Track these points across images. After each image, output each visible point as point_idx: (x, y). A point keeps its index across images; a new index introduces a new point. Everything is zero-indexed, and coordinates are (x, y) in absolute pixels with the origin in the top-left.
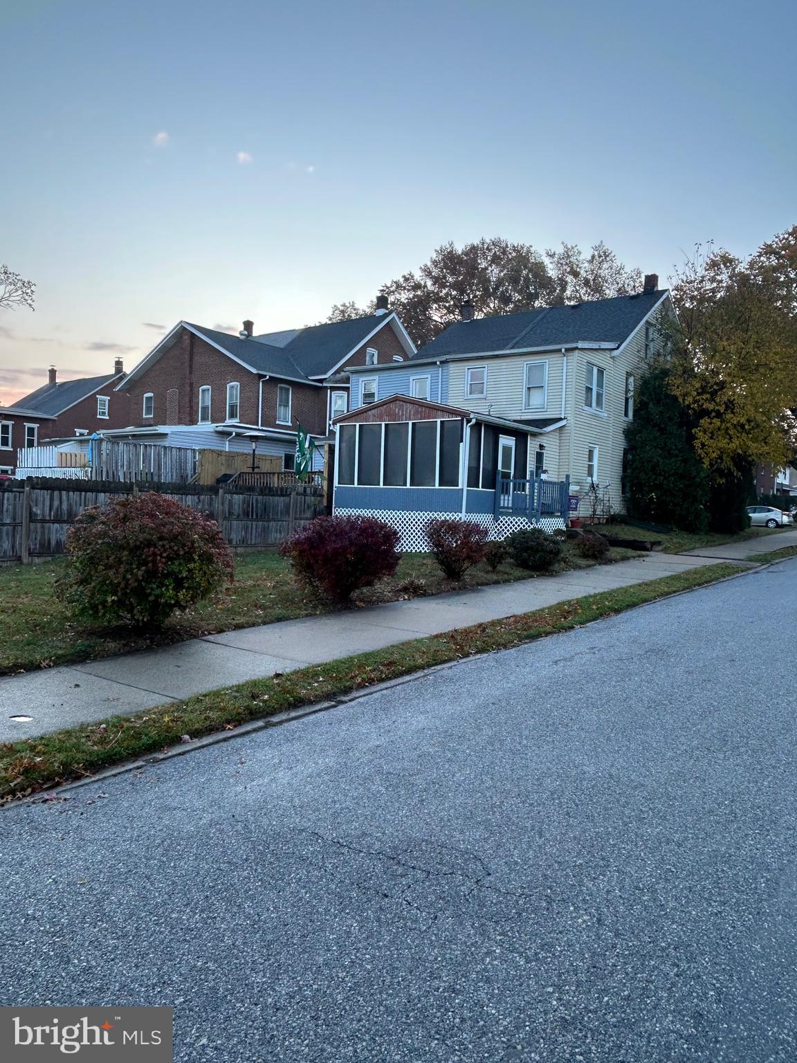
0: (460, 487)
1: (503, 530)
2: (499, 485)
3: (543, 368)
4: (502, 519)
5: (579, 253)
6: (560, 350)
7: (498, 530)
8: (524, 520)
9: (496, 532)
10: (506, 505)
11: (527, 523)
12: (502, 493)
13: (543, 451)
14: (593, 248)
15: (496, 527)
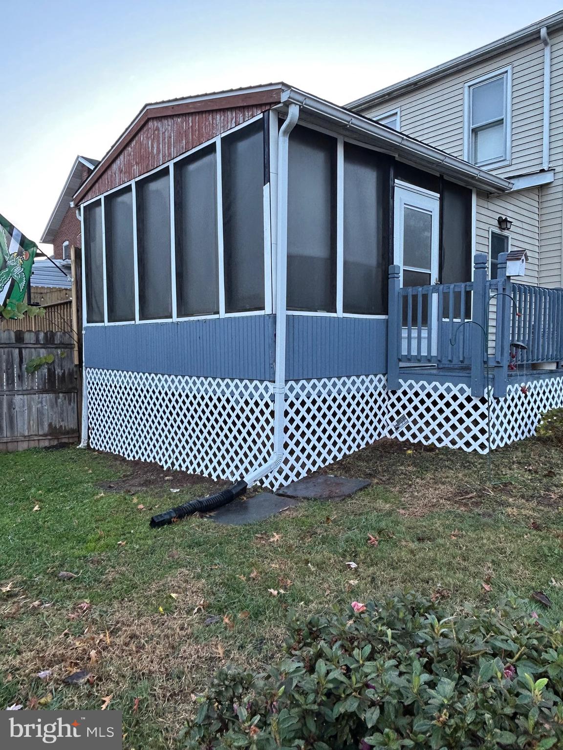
0: (268, 310)
1: (409, 414)
2: (395, 305)
3: (503, 83)
4: (405, 387)
6: (537, 35)
7: (398, 413)
8: (462, 391)
9: (392, 419)
10: (414, 353)
11: (469, 399)
12: (405, 323)
13: (506, 233)
15: (393, 405)
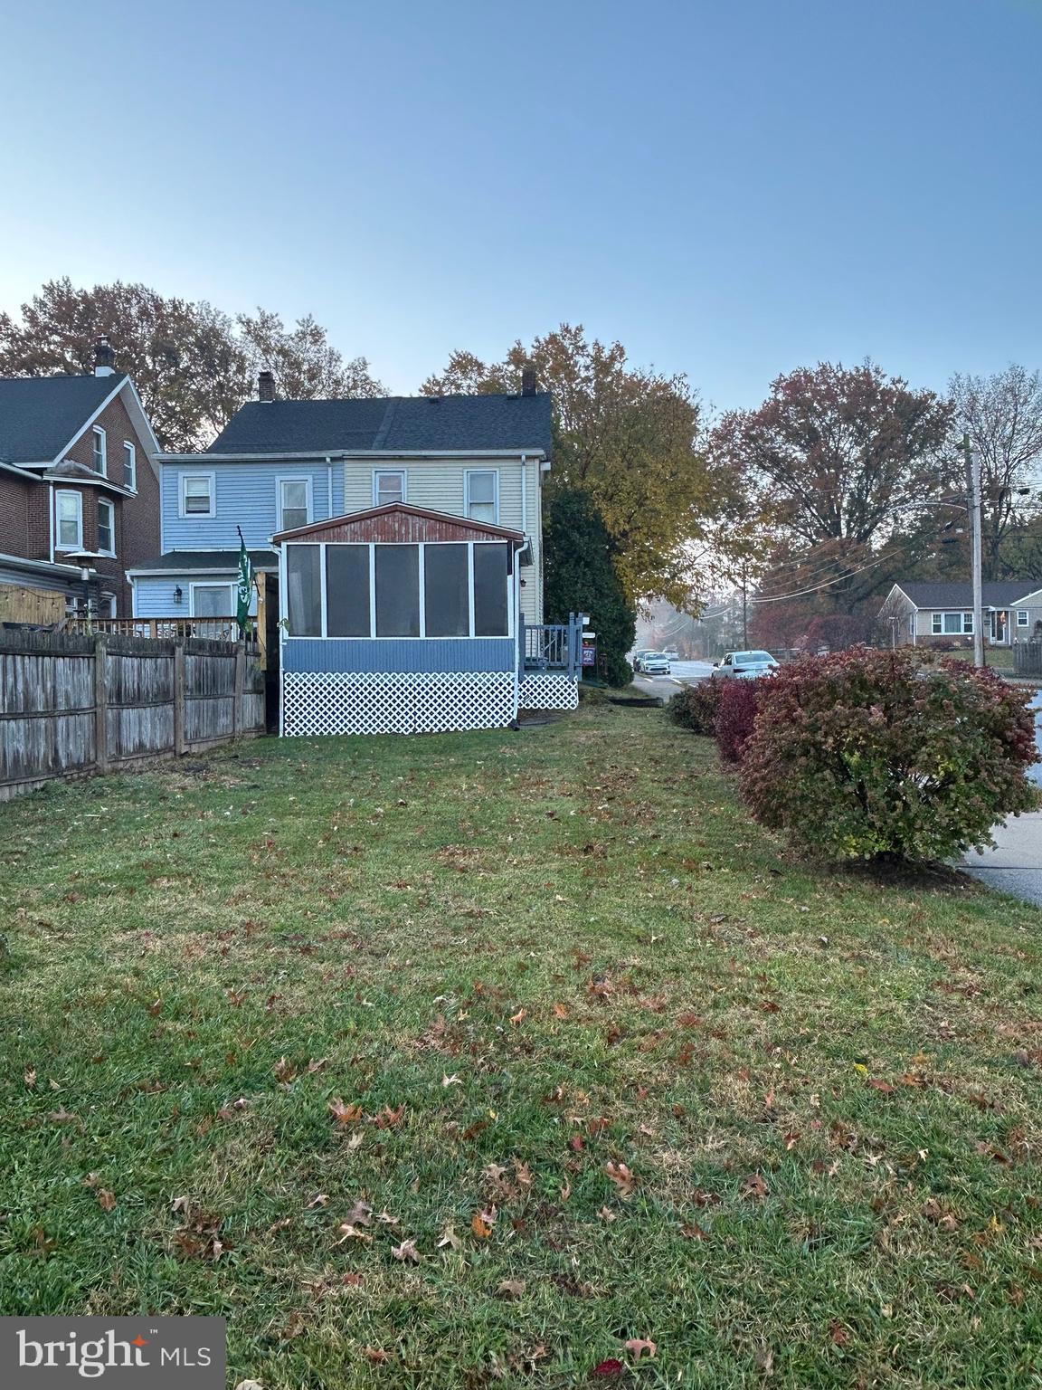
0: (511, 637)
3: (492, 478)
4: (528, 679)
5: (281, 325)
6: (519, 457)
7: (524, 694)
8: (562, 679)
14: (297, 321)
